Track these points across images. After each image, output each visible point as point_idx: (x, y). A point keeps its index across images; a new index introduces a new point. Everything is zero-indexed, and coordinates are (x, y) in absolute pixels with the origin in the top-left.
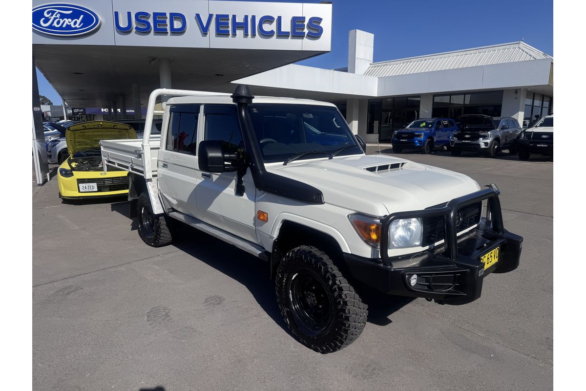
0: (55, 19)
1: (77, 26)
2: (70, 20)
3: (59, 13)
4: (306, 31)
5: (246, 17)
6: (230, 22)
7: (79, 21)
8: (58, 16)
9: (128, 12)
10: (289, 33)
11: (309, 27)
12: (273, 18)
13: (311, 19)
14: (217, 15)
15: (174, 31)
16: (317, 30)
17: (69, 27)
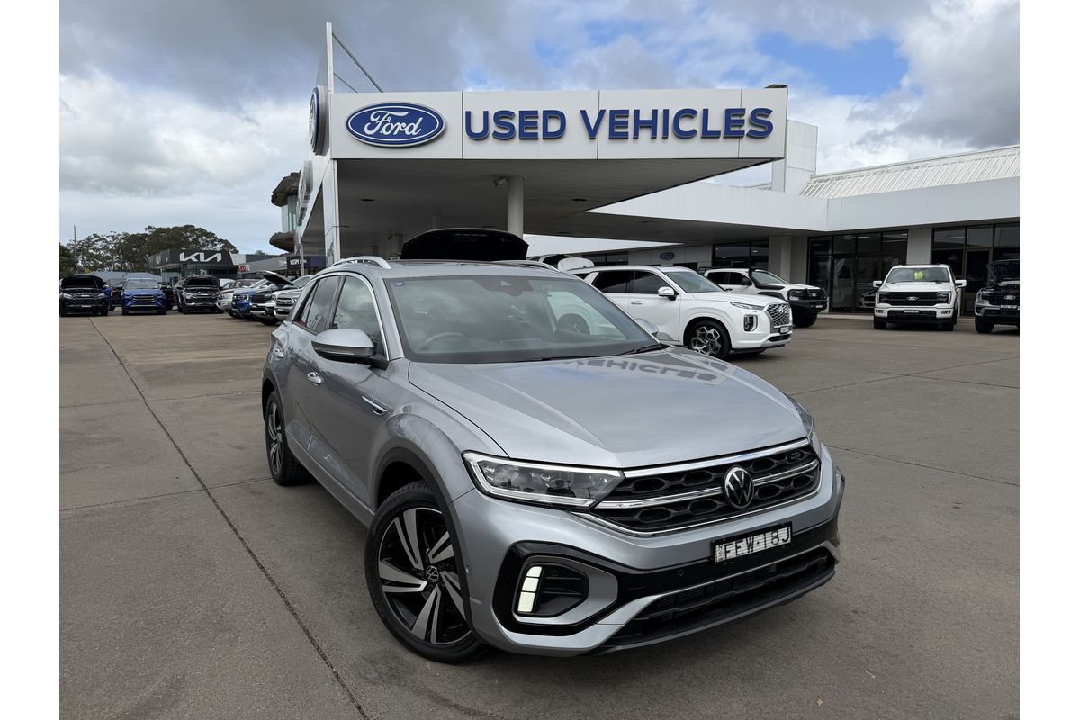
0: (384, 123)
1: (413, 132)
2: (404, 125)
3: (390, 115)
4: (746, 128)
6: (631, 120)
7: (416, 126)
8: (388, 120)
9: (485, 112)
10: (720, 132)
11: (751, 124)
12: (697, 112)
13: (756, 112)
14: (611, 111)
15: (550, 137)
16: (764, 128)
17: (402, 134)
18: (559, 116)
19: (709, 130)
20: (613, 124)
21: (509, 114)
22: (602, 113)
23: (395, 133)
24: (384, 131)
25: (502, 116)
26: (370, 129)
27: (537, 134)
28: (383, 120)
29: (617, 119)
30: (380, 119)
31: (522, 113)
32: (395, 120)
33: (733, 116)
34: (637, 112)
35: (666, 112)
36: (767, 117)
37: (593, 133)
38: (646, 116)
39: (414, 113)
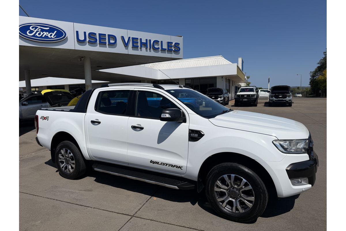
0: (37, 31)
1: (52, 37)
2: (48, 33)
3: (40, 28)
4: (173, 49)
5: (147, 40)
6: (139, 41)
7: (53, 34)
8: (40, 30)
9: (84, 32)
10: (166, 49)
11: (174, 47)
12: (159, 42)
13: (175, 44)
14: (132, 38)
15: (110, 44)
16: (178, 49)
17: (46, 37)
18: (114, 38)
19: (163, 48)
20: (133, 42)
21: (95, 34)
22: (129, 38)
23: (43, 36)
24: (37, 34)
25: (92, 35)
26: (30, 33)
27: (106, 43)
28: (37, 30)
29: (134, 41)
30: (35, 29)
31: (100, 34)
32: (43, 30)
33: (169, 44)
34: (141, 39)
35: (150, 40)
36: (178, 45)
37: (126, 45)
38: (144, 41)
39: (52, 29)
